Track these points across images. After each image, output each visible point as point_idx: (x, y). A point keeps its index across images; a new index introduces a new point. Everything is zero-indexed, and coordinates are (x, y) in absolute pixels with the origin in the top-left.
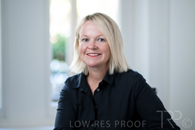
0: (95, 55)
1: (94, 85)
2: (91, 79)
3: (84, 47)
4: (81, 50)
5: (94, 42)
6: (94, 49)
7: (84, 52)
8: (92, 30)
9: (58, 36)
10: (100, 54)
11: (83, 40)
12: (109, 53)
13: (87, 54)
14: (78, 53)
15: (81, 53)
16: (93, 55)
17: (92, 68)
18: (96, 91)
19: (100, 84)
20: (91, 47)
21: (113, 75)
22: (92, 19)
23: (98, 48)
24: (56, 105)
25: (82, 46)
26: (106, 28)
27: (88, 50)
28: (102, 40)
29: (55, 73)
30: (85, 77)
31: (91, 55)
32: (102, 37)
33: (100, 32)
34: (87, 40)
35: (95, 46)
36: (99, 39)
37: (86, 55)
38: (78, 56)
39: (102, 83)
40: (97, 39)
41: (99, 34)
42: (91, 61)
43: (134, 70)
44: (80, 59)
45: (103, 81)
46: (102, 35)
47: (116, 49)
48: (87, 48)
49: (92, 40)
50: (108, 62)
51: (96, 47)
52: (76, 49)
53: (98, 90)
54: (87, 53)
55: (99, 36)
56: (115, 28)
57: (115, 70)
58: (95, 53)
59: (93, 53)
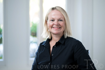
27: (54, 25)
36: (60, 20)
41: (60, 17)
53: (55, 46)
54: (53, 27)
58: (57, 27)
59: (56, 27)
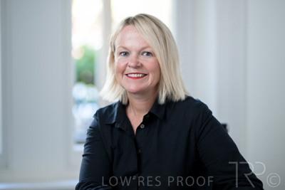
0: (138, 75)
1: (136, 119)
2: (132, 110)
3: (123, 65)
4: (118, 68)
5: (137, 57)
6: (136, 67)
7: (122, 72)
8: (134, 39)
9: (85, 48)
10: (146, 75)
11: (121, 53)
12: (158, 73)
13: (127, 75)
14: (114, 72)
15: (118, 72)
16: (136, 76)
17: (133, 95)
18: (139, 128)
19: (145, 117)
20: (132, 64)
21: (164, 105)
22: (134, 24)
23: (142, 65)
24: (81, 149)
25: (118, 63)
26: (154, 36)
27: (128, 68)
28: (149, 54)
29: (79, 102)
30: (123, 107)
31: (133, 75)
32: (148, 50)
33: (145, 42)
34: (126, 54)
35: (138, 63)
36: (144, 53)
37: (125, 76)
38: (113, 76)
39: (148, 116)
40: (140, 52)
41: (144, 45)
42: (133, 86)
43: (195, 98)
44: (115, 81)
45: (149, 113)
46: (148, 47)
47: (168, 68)
48: (127, 65)
49: (133, 54)
50: (157, 86)
51: (139, 65)
52: (110, 66)
53: (143, 127)
55: (144, 48)
56: (167, 36)
57: (167, 98)
58: (137, 73)
59: (134, 73)
